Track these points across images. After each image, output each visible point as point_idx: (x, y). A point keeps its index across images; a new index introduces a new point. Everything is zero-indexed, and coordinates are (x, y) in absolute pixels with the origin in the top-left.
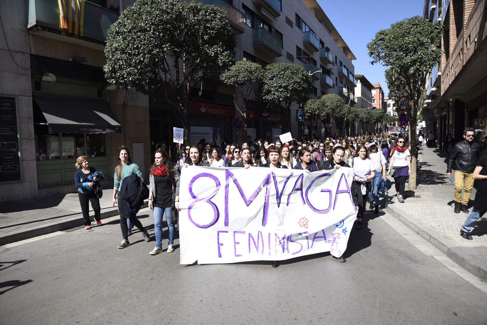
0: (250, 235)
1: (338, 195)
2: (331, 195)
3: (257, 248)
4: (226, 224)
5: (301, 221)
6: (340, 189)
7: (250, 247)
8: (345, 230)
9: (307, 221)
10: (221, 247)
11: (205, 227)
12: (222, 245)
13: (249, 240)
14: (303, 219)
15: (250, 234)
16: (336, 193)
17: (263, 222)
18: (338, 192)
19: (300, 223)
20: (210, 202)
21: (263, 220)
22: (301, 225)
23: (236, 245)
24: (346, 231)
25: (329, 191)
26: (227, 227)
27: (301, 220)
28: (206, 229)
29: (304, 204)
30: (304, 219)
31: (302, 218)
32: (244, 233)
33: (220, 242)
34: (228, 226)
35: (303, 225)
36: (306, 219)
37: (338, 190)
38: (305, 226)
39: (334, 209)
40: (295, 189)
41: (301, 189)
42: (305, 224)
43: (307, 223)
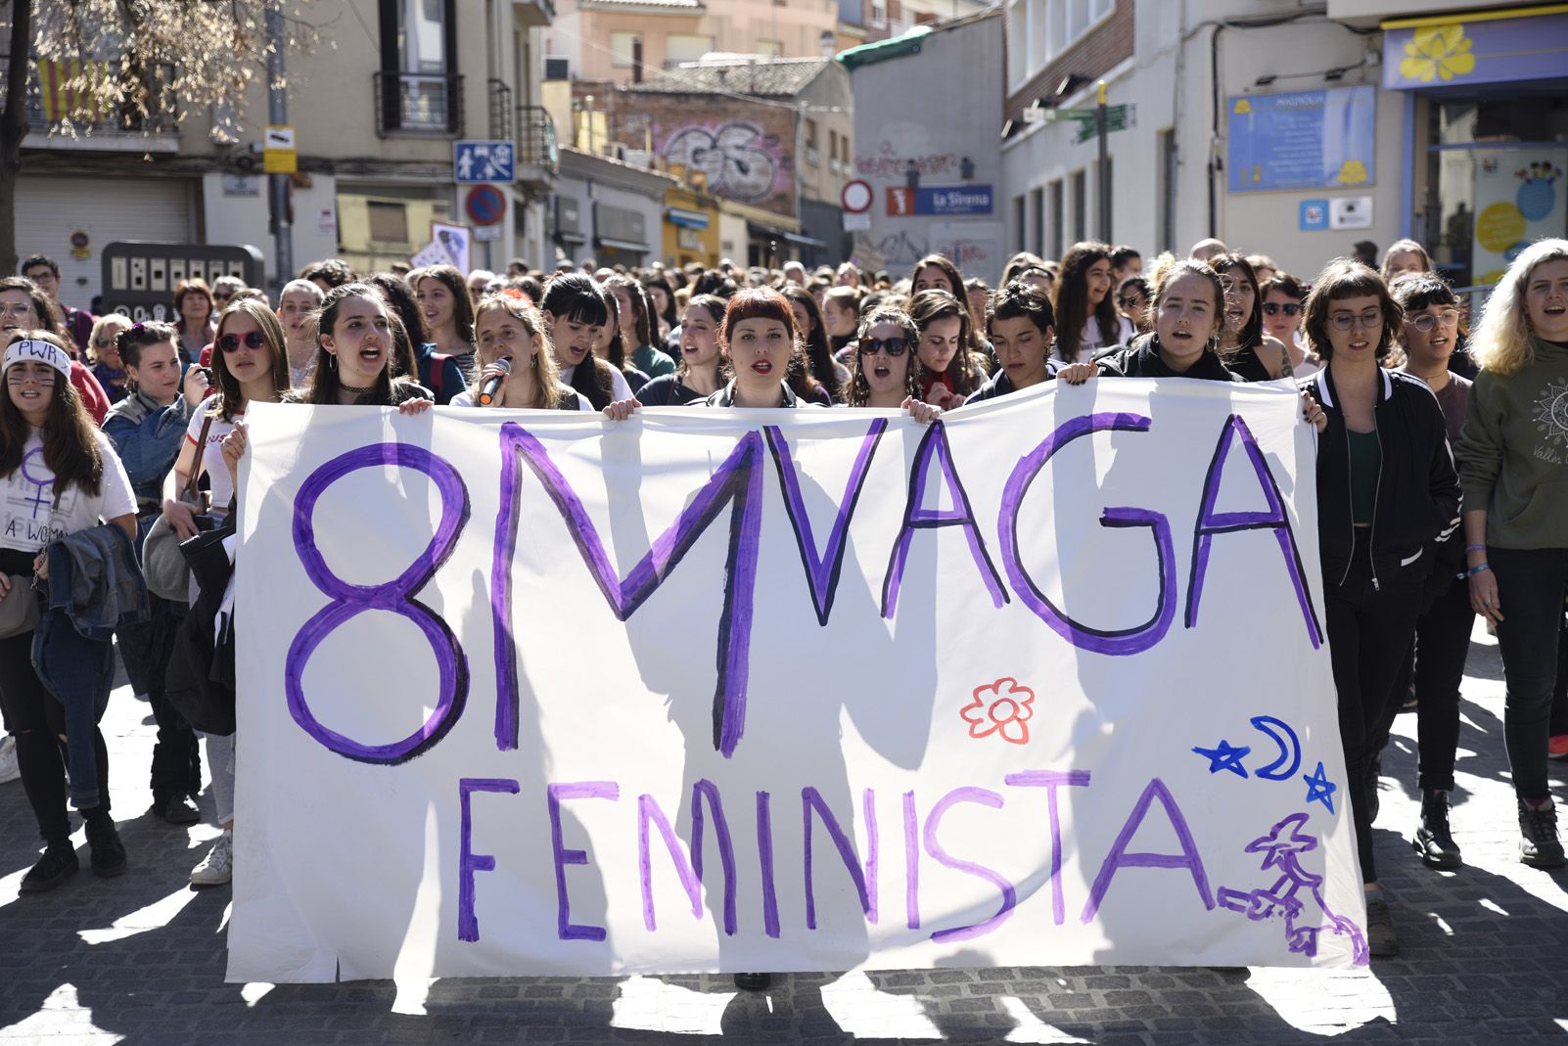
0: (647, 808)
1: (1207, 545)
2: (1162, 542)
4: (507, 732)
5: (979, 704)
6: (1220, 507)
7: (647, 883)
8: (1320, 778)
9: (1020, 697)
10: (478, 875)
11: (392, 756)
12: (487, 863)
13: (644, 839)
14: (995, 687)
15: (646, 801)
16: (1198, 533)
17: (717, 725)
18: (1210, 524)
19: (972, 714)
20: (416, 610)
21: (715, 712)
22: (979, 729)
23: (568, 868)
24: (1331, 787)
25: (1155, 522)
26: (510, 753)
27: (981, 695)
28: (397, 768)
29: (998, 605)
30: (1007, 685)
31: (992, 683)
33: (476, 850)
34: (516, 747)
35: (989, 724)
36: (1014, 689)
37: (1209, 516)
38: (1003, 734)
39: (1190, 620)
40: (917, 519)
41: (965, 516)
42: (1009, 721)
43: (1022, 708)
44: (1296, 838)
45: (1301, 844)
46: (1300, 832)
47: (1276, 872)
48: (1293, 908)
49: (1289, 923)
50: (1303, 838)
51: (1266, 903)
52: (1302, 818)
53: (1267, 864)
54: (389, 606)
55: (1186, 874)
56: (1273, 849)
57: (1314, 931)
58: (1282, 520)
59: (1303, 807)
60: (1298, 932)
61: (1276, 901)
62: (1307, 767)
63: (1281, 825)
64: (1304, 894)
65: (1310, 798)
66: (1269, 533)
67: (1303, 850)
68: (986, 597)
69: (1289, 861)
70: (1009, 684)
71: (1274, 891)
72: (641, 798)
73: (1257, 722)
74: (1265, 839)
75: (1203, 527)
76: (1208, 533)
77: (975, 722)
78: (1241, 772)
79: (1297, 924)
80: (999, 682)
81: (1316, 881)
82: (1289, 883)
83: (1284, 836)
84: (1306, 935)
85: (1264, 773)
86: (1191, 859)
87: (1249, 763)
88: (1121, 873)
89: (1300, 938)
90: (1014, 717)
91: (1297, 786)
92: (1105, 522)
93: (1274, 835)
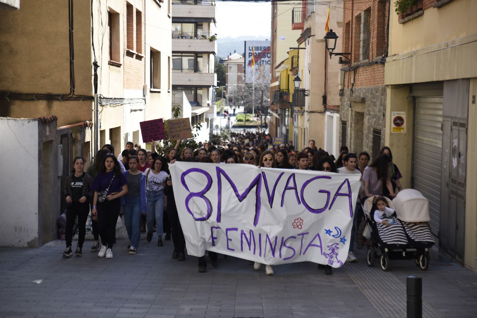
0: (243, 233)
1: (336, 197)
2: (329, 196)
3: (249, 245)
4: (219, 220)
5: (295, 222)
6: (340, 192)
7: (242, 244)
8: (344, 239)
9: (301, 221)
10: (215, 240)
12: (216, 238)
13: (242, 237)
14: (298, 219)
16: (335, 195)
17: (255, 221)
18: (337, 194)
19: (294, 224)
20: (204, 197)
21: (254, 219)
23: (229, 241)
24: (346, 241)
25: (328, 193)
28: (202, 222)
29: (299, 204)
31: (297, 218)
32: (236, 229)
33: (214, 236)
34: (220, 222)
35: (296, 226)
36: (300, 220)
37: (338, 193)
38: (298, 228)
39: (330, 209)
40: (287, 188)
41: (295, 188)
42: (299, 225)
43: (301, 223)
44: (335, 247)
45: (336, 248)
46: (337, 246)
47: (330, 251)
48: (332, 257)
49: (330, 259)
50: (337, 247)
51: (327, 256)
52: (338, 244)
53: (329, 250)
54: (199, 196)
55: (319, 249)
56: (331, 248)
57: (333, 262)
58: (350, 195)
59: (338, 242)
60: (330, 261)
61: (329, 256)
62: (342, 237)
63: (333, 244)
64: (334, 256)
65: (340, 241)
66: (347, 197)
67: (336, 249)
68: (297, 202)
69: (333, 250)
70: (300, 219)
71: (329, 254)
72: (242, 231)
73: (335, 228)
74: (330, 246)
75: (336, 195)
76: (337, 196)
77: (294, 226)
78: (330, 235)
79: (331, 260)
80: (298, 218)
81: (337, 254)
82: (332, 253)
83: (333, 246)
84: (332, 262)
85: (333, 236)
86: (321, 247)
87: (332, 234)
88: (310, 248)
89: (330, 262)
90: (300, 225)
91: (339, 239)
92: (319, 192)
93: (332, 246)
